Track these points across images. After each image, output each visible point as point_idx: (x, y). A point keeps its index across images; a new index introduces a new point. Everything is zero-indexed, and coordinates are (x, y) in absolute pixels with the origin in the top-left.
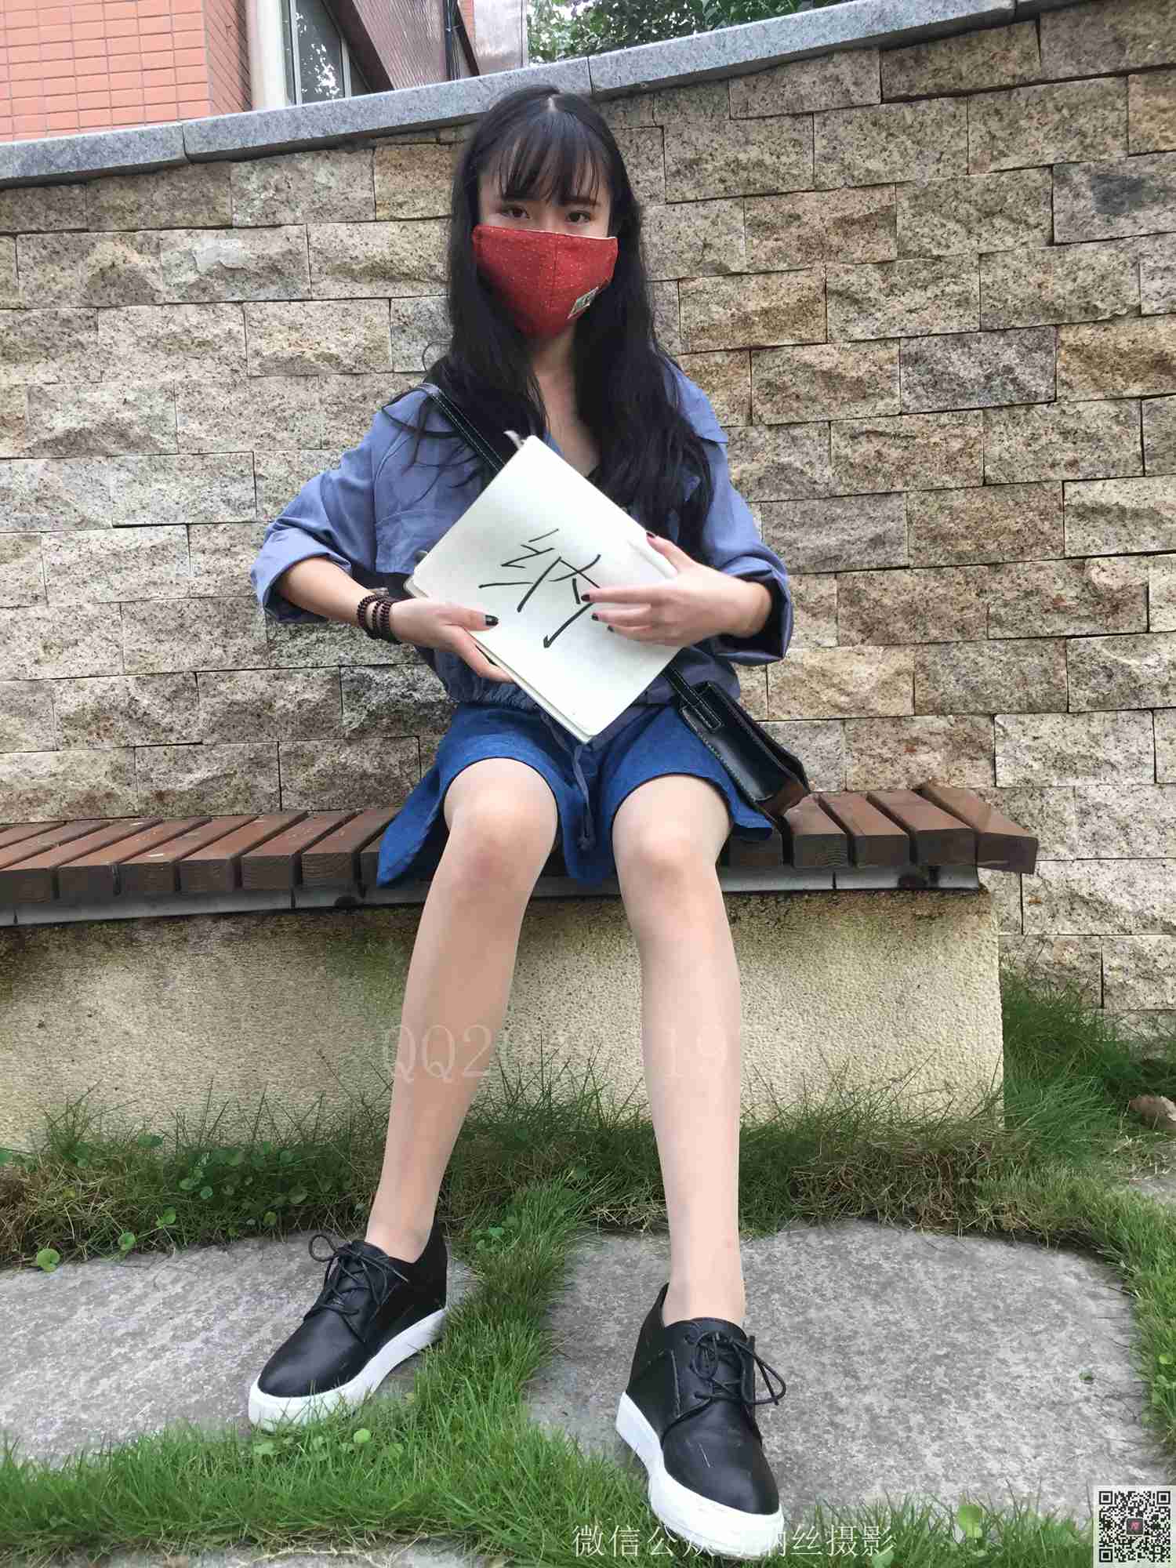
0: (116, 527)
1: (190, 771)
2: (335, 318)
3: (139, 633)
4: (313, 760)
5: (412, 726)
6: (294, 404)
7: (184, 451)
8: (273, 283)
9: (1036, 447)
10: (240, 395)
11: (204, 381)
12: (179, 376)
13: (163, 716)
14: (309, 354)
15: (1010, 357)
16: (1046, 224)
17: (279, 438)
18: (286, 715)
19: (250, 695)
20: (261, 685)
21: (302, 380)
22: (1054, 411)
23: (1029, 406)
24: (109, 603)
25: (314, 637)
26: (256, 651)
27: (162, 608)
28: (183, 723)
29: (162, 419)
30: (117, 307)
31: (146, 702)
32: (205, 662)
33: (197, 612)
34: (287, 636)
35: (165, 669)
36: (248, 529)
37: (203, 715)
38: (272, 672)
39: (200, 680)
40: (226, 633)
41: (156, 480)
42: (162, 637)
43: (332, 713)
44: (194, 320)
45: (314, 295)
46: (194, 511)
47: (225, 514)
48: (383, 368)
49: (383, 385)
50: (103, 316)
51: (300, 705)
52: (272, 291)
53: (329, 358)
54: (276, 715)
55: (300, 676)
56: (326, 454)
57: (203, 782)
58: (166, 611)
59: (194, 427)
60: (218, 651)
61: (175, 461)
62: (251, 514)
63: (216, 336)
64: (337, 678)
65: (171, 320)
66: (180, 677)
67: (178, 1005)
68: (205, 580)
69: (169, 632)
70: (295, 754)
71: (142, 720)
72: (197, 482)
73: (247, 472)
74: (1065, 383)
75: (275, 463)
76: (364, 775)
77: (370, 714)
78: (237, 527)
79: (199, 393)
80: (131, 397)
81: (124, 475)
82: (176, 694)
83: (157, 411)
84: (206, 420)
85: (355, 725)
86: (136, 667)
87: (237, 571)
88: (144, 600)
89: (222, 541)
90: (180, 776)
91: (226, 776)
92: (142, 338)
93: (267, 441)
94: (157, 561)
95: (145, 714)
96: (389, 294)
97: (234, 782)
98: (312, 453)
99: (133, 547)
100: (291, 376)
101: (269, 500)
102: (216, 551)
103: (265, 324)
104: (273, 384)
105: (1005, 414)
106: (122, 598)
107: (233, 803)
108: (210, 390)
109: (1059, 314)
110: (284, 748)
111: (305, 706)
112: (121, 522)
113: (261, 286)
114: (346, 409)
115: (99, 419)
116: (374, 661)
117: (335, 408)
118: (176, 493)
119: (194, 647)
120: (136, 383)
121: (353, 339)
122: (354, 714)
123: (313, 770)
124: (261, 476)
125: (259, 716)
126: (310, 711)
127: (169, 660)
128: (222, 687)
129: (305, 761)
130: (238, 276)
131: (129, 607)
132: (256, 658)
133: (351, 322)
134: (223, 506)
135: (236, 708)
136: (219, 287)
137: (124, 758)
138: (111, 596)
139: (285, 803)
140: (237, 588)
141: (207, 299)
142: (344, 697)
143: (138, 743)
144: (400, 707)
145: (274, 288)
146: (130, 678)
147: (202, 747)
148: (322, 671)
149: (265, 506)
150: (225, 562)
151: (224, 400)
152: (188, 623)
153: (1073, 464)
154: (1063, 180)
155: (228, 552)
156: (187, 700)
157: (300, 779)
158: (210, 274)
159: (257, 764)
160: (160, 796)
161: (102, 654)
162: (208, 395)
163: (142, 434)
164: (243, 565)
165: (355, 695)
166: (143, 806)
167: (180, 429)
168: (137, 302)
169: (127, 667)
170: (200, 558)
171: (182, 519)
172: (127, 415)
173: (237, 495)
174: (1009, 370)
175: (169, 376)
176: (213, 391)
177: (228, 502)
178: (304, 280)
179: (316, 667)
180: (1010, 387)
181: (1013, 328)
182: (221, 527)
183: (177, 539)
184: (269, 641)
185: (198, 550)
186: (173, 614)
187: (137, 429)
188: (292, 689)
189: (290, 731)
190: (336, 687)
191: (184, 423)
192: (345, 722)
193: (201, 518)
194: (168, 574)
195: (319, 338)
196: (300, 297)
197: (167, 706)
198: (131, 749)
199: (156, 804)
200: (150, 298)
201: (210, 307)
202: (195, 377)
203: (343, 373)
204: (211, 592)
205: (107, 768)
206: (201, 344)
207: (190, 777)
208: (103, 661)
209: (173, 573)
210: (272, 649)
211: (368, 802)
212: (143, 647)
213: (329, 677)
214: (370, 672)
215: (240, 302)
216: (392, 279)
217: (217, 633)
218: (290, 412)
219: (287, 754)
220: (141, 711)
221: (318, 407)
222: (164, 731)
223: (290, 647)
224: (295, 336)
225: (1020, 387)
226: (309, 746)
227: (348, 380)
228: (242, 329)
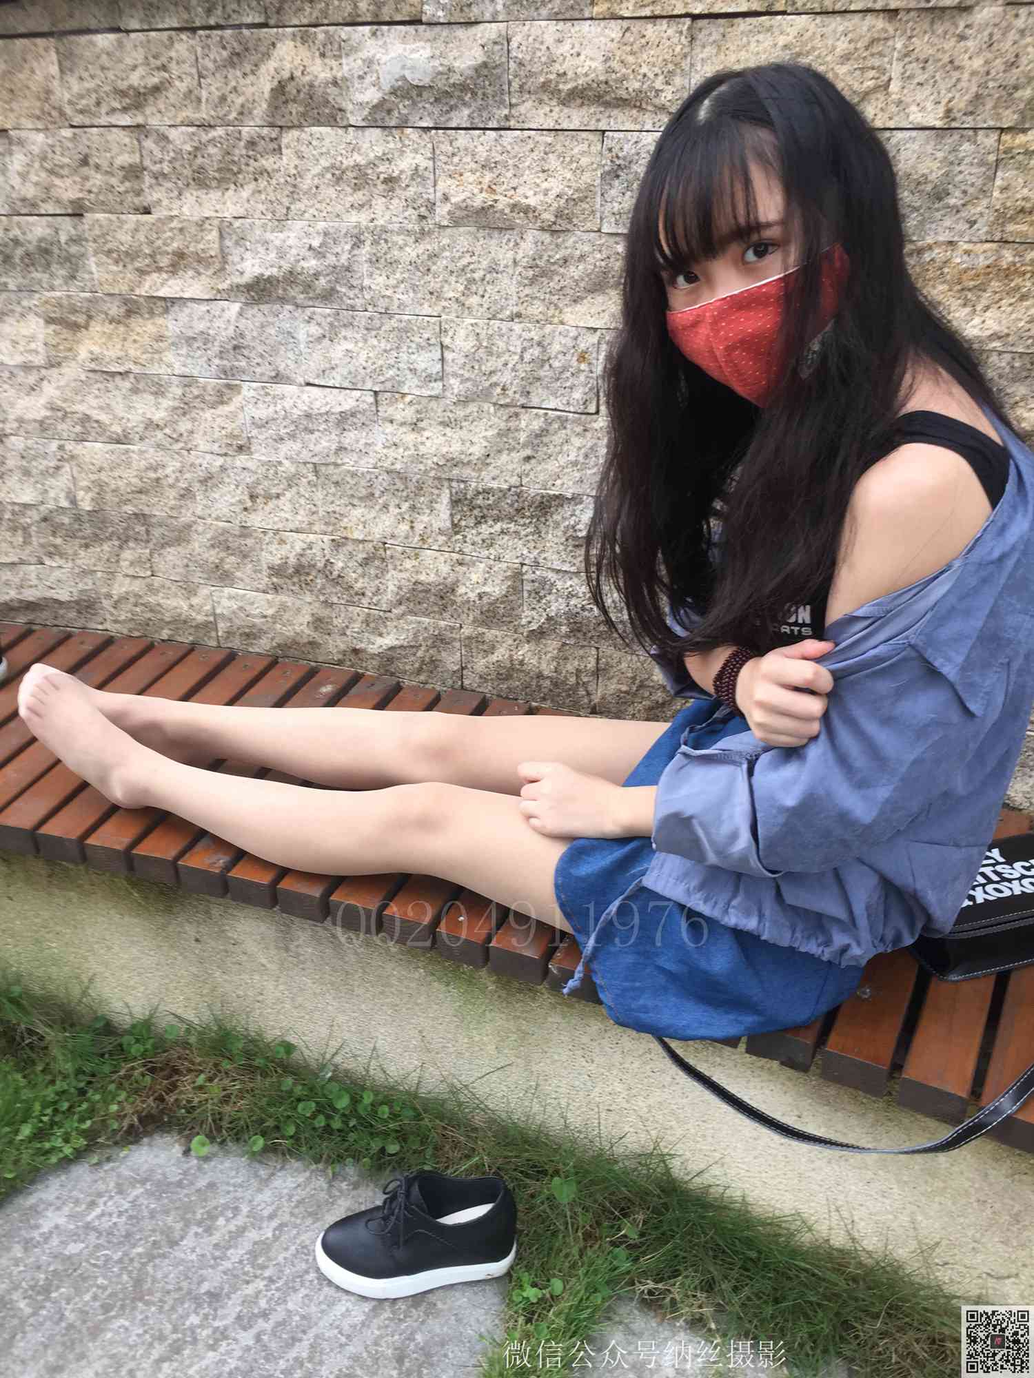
0: (308, 384)
1: (381, 635)
2: (535, 155)
3: (334, 495)
4: (492, 649)
5: (591, 638)
6: (485, 264)
7: (370, 308)
8: (465, 104)
10: (427, 246)
11: (390, 227)
12: (362, 218)
13: (356, 581)
14: (503, 203)
17: (467, 303)
18: (468, 602)
19: (432, 578)
20: (445, 569)
21: (496, 234)
24: (305, 463)
25: (498, 527)
26: (441, 532)
27: (354, 475)
28: (374, 590)
29: (348, 269)
30: (300, 126)
31: (340, 564)
32: (393, 536)
33: (385, 484)
34: (471, 522)
35: (358, 535)
36: (433, 404)
37: (391, 587)
38: (455, 556)
39: (388, 552)
40: (413, 508)
41: (345, 338)
42: (355, 502)
43: (513, 609)
44: (379, 151)
45: (512, 123)
46: (382, 378)
47: (411, 386)
48: (589, 225)
49: (587, 248)
50: (289, 137)
51: (480, 596)
52: (461, 117)
53: (527, 210)
54: (459, 600)
55: (482, 566)
56: (517, 327)
57: (392, 648)
58: (356, 479)
59: (379, 281)
60: (404, 527)
61: (362, 318)
62: (437, 388)
63: (402, 172)
64: (517, 576)
65: (355, 149)
66: (370, 545)
67: (301, 958)
68: (392, 453)
69: (361, 499)
70: (478, 639)
71: (338, 580)
72: (383, 345)
73: (433, 341)
75: (462, 333)
76: (540, 676)
77: (549, 619)
78: (424, 401)
79: (386, 241)
80: (316, 243)
81: (314, 330)
82: (366, 562)
83: (344, 259)
84: (394, 272)
85: (534, 626)
86: (331, 528)
87: (423, 450)
88: (336, 465)
89: (409, 414)
90: (372, 638)
91: (412, 647)
92: (327, 169)
93: (455, 306)
94: (346, 427)
95: (339, 576)
96: (602, 126)
97: (420, 654)
98: (505, 326)
99: (323, 410)
100: (484, 228)
101: (455, 375)
102: (403, 424)
103: (456, 159)
104: (463, 238)
106: (315, 460)
107: (419, 671)
108: (395, 238)
110: (467, 631)
111: (485, 600)
112: (311, 381)
113: (452, 108)
114: (544, 274)
115: (286, 266)
116: (557, 565)
117: (531, 273)
118: (363, 356)
119: (384, 517)
120: (321, 225)
121: (555, 185)
122: (534, 613)
123: (494, 658)
124: (447, 347)
125: (442, 598)
126: (491, 604)
127: (361, 527)
128: (408, 564)
129: (485, 647)
130: (425, 94)
131: (323, 468)
132: (442, 539)
133: (553, 162)
134: (409, 376)
135: (420, 587)
136: (403, 107)
137: (324, 612)
138: (305, 455)
139: (466, 682)
140: (422, 467)
141: (393, 123)
142: (526, 595)
143: (335, 600)
144: (579, 619)
145: (466, 112)
146: (326, 538)
147: (388, 614)
148: (504, 566)
149: (452, 381)
150: (410, 438)
151: (412, 252)
152: (377, 494)
155: (415, 426)
156: (377, 568)
157: (480, 664)
158: (394, 92)
159: (440, 641)
160: (356, 651)
161: (302, 512)
162: (395, 244)
163: (328, 287)
164: (428, 443)
165: (537, 595)
166: (340, 657)
167: (366, 282)
168: (320, 124)
169: (323, 527)
170: (389, 428)
171: (369, 385)
172: (312, 264)
173: (423, 366)
175: (354, 218)
176: (400, 240)
177: (413, 371)
178: (502, 102)
179: (498, 559)
182: (408, 399)
183: (365, 406)
184: (454, 525)
185: (385, 419)
186: (363, 483)
187: (322, 281)
188: (474, 577)
189: (471, 618)
190: (519, 584)
191: (371, 275)
192: (524, 621)
193: (388, 385)
194: (357, 441)
195: (515, 182)
196: (495, 126)
197: (360, 570)
198: (327, 604)
199: (353, 657)
200: (333, 117)
201: (396, 132)
202: (380, 222)
203: (542, 229)
204: (398, 466)
205: (308, 618)
206: (390, 180)
207: (380, 641)
208: (302, 518)
209: (363, 441)
210: (457, 533)
211: (544, 699)
212: (337, 509)
213: (509, 573)
214: (551, 576)
215: (428, 129)
216: (607, 105)
217: (405, 506)
218: (481, 273)
219: (469, 638)
220: (336, 573)
221: (510, 271)
222: (357, 594)
223: (471, 534)
224: (488, 177)
226: (491, 634)
227: (546, 237)
228: (431, 163)
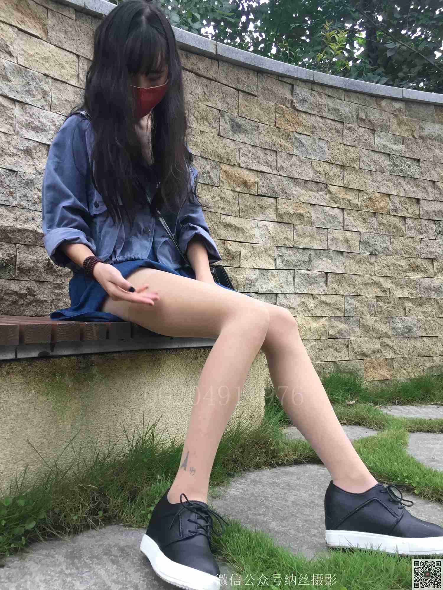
9: (214, 200)
15: (208, 168)
16: (218, 128)
22: (219, 190)
23: (213, 186)
74: (222, 182)
105: (206, 186)
109: (221, 159)
153: (223, 209)
154: (223, 116)
174: (209, 172)
180: (208, 178)
181: (209, 159)
225: (211, 179)
